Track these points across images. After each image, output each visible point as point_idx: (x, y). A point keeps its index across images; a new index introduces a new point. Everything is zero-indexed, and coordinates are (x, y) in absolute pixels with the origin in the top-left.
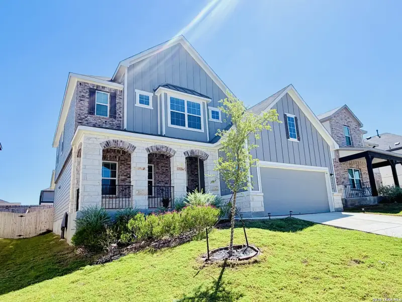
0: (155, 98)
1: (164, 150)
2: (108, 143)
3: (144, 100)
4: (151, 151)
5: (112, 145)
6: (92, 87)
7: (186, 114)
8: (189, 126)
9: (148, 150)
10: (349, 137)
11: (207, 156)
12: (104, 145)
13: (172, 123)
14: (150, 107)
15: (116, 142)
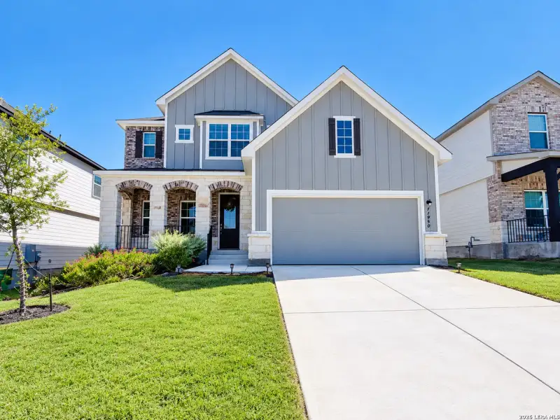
0: (197, 129)
1: (184, 185)
2: (123, 184)
3: (184, 134)
4: (169, 188)
5: (127, 185)
6: (138, 130)
7: (229, 140)
8: (232, 155)
9: (165, 187)
10: (545, 134)
11: (240, 187)
12: (120, 187)
13: (211, 154)
14: (191, 141)
15: (131, 182)
